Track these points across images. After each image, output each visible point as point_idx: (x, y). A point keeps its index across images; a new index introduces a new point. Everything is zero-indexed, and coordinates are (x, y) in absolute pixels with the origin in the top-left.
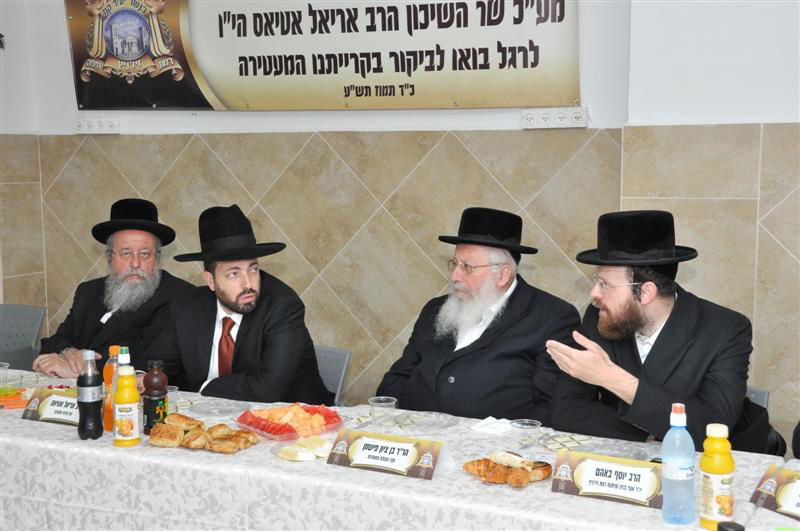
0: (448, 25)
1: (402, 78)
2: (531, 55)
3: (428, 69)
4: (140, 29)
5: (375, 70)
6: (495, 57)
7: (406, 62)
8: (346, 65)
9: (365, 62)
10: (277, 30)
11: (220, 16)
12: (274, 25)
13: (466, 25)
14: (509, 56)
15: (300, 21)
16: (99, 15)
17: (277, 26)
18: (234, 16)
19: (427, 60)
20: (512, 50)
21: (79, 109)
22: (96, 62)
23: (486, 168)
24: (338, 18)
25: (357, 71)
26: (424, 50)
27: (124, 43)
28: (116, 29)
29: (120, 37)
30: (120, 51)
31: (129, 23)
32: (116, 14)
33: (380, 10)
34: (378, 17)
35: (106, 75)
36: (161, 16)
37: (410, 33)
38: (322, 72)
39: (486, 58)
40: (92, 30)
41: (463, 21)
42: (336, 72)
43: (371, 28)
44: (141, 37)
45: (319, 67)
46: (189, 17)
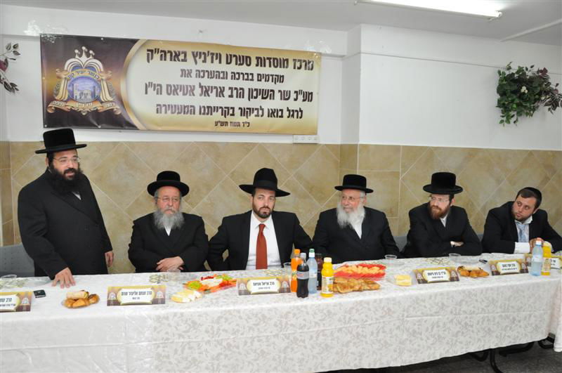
0: (266, 98)
1: (244, 119)
2: (300, 113)
3: (256, 116)
4: (94, 87)
5: (231, 115)
6: (286, 114)
7: (245, 112)
8: (217, 111)
9: (226, 111)
10: (181, 93)
11: (146, 84)
12: (178, 91)
13: (273, 99)
14: (291, 113)
15: (194, 89)
16: (65, 78)
17: (180, 91)
18: (155, 85)
19: (255, 112)
20: (293, 111)
21: (44, 127)
22: (59, 103)
23: (276, 159)
24: (214, 91)
25: (222, 115)
26: (255, 107)
27: (82, 94)
28: (76, 86)
29: (79, 90)
30: (78, 97)
31: (86, 83)
32: (78, 78)
33: (236, 89)
34: (235, 92)
35: (67, 110)
36: (108, 81)
37: (249, 100)
38: (204, 114)
39: (282, 113)
40: (59, 85)
41: (272, 97)
42: (211, 114)
43: (231, 96)
44: (94, 90)
45: (202, 112)
46: (127, 84)
